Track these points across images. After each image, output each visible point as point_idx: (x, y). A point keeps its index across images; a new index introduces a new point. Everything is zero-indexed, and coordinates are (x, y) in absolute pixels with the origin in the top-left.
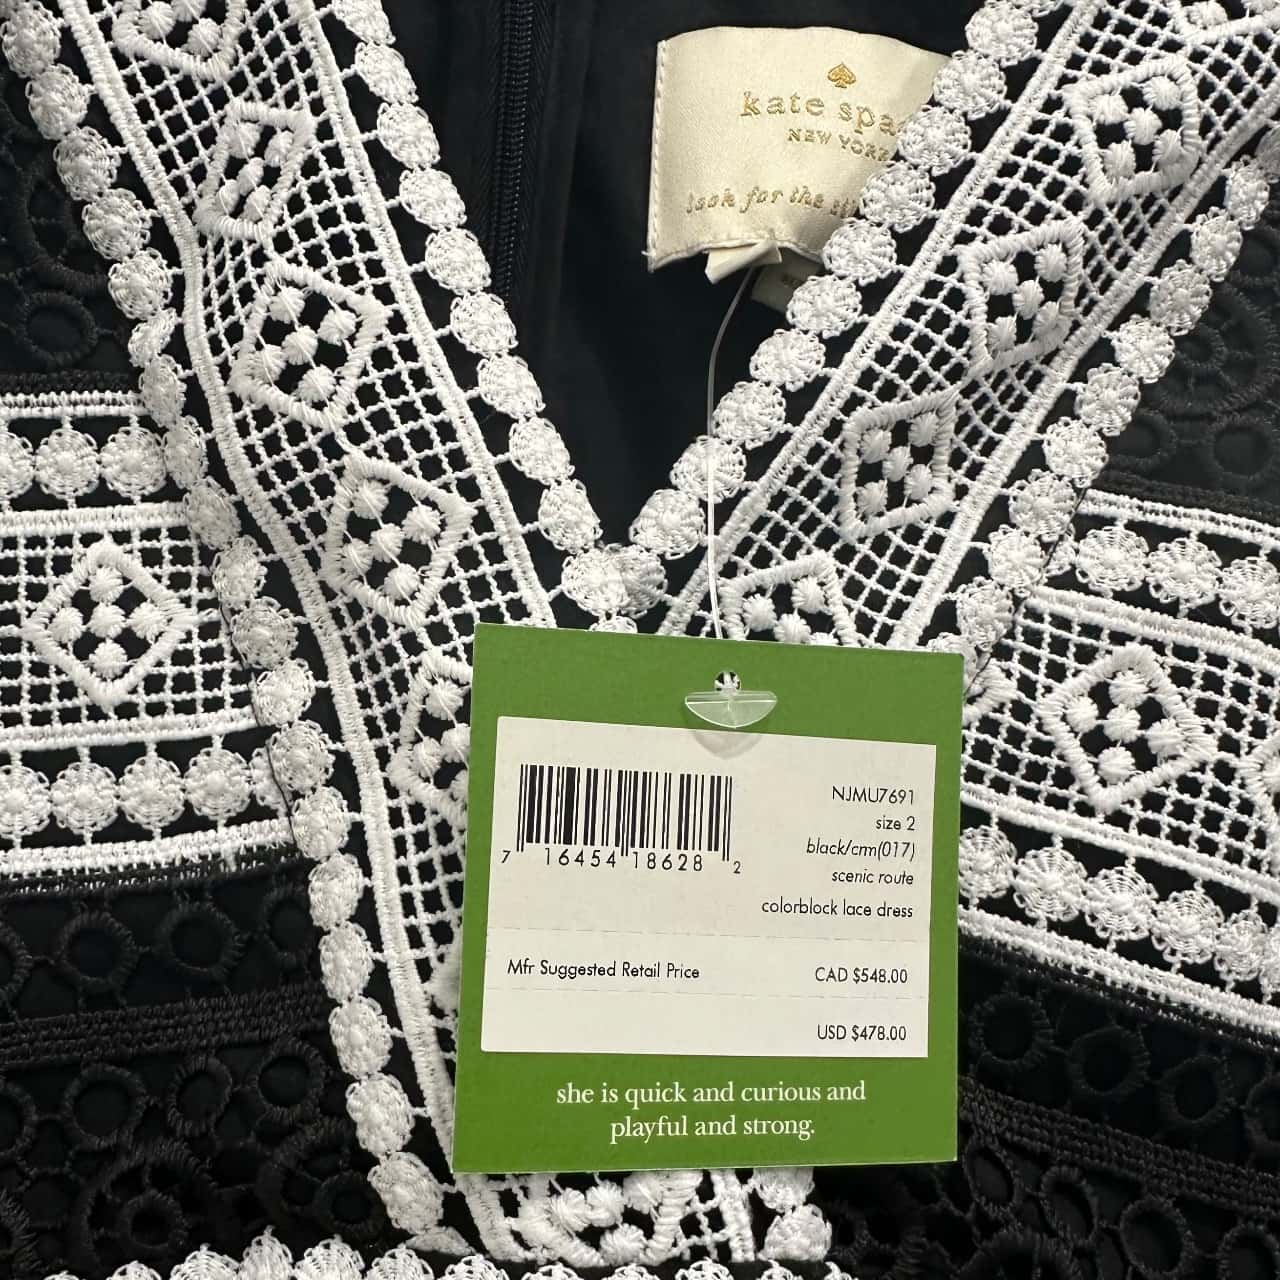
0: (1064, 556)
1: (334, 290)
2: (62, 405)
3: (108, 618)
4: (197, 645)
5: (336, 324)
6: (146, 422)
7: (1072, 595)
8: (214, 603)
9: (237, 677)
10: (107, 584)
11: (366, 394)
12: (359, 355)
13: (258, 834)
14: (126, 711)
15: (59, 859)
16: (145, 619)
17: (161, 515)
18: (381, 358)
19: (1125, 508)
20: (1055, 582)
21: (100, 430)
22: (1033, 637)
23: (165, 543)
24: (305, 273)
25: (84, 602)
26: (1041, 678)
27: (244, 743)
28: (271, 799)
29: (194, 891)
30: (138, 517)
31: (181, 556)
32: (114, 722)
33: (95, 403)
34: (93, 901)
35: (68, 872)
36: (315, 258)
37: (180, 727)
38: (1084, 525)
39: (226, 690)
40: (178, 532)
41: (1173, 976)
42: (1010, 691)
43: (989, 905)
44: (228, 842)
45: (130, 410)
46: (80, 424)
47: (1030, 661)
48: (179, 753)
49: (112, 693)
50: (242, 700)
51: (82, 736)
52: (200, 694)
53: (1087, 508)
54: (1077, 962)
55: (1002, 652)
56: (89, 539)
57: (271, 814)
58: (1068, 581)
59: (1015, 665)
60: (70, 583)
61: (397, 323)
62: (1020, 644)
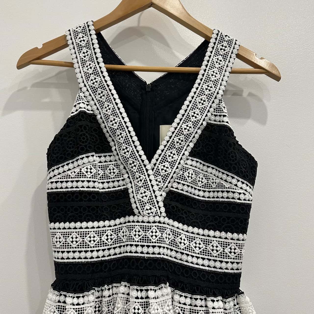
0: (186, 162)
1: (128, 147)
2: (107, 154)
3: (112, 171)
4: (119, 173)
5: (128, 149)
6: (114, 155)
7: (187, 165)
8: (120, 169)
9: (122, 175)
10: (112, 168)
11: (131, 154)
12: (130, 151)
13: (124, 187)
14: (114, 178)
15: (109, 190)
16: (115, 171)
17: (116, 162)
18: (132, 152)
19: (190, 158)
20: (185, 164)
21: (110, 156)
23: (116, 165)
24: (126, 145)
25: (110, 170)
26: (184, 172)
27: (123, 180)
28: (125, 184)
29: (120, 191)
30: (113, 163)
31: (117, 166)
32: (113, 179)
33: (110, 154)
34: (112, 193)
36: (126, 144)
37: (118, 179)
38: (187, 159)
39: (121, 176)
40: (117, 164)
42: (182, 173)
43: (181, 190)
44: (122, 188)
45: (112, 154)
46: (109, 156)
47: (184, 170)
48: (118, 181)
49: (113, 177)
50: (123, 177)
51: (110, 180)
52: (119, 176)
53: (188, 158)
55: (181, 170)
56: (110, 165)
57: (125, 185)
59: (182, 171)
60: (109, 168)
61: (133, 149)
62: (183, 169)
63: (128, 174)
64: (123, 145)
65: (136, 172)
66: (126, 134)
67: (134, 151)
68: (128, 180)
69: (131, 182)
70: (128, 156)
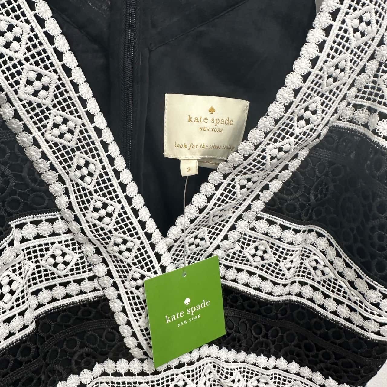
0: (253, 224)
1: (109, 202)
2: (42, 217)
3: (60, 259)
4: (80, 261)
5: (110, 209)
6: (62, 218)
7: (253, 232)
8: (82, 252)
9: (88, 266)
10: (58, 252)
11: (118, 222)
12: (115, 215)
13: (97, 294)
14: (66, 276)
15: (55, 304)
16: (67, 258)
17: (69, 237)
18: (120, 215)
19: (266, 216)
20: (251, 229)
21: (52, 221)
22: (245, 239)
23: (70, 242)
24: (102, 198)
25: (53, 256)
26: (245, 246)
27: (91, 279)
28: (99, 287)
29: (85, 305)
30: (63, 237)
31: (73, 244)
32: (64, 278)
33: (50, 216)
34: (64, 310)
35: (58, 306)
36: (104, 195)
37: (78, 277)
38: (258, 218)
39: (87, 269)
40: (72, 240)
41: (263, 294)
42: (239, 248)
44: (91, 296)
45: (58, 216)
46: (47, 221)
47: (243, 243)
48: (79, 282)
49: (62, 273)
50: (90, 270)
51: (57, 281)
52: (81, 270)
53: (259, 215)
54: (246, 290)
55: (239, 241)
56: (53, 243)
57: (99, 290)
58: (252, 229)
59: (241, 244)
61: (123, 208)
62: (242, 240)
63: (107, 265)
64: (95, 196)
65: (132, 265)
66: (103, 168)
67: (125, 213)
68: (107, 281)
69: (115, 285)
70: (111, 227)
